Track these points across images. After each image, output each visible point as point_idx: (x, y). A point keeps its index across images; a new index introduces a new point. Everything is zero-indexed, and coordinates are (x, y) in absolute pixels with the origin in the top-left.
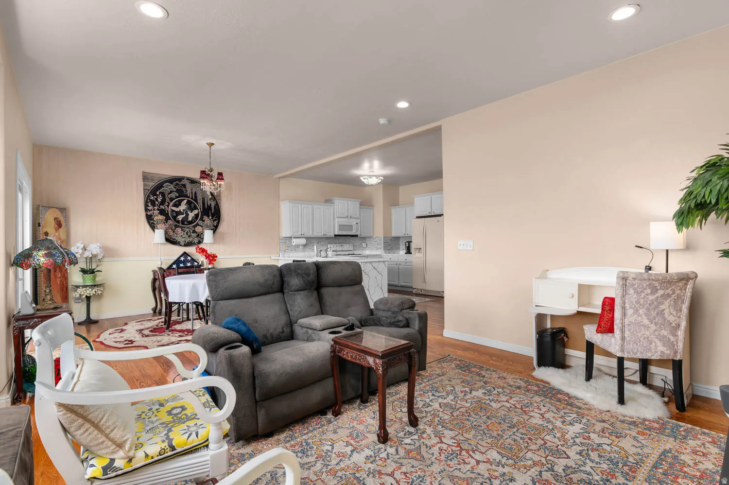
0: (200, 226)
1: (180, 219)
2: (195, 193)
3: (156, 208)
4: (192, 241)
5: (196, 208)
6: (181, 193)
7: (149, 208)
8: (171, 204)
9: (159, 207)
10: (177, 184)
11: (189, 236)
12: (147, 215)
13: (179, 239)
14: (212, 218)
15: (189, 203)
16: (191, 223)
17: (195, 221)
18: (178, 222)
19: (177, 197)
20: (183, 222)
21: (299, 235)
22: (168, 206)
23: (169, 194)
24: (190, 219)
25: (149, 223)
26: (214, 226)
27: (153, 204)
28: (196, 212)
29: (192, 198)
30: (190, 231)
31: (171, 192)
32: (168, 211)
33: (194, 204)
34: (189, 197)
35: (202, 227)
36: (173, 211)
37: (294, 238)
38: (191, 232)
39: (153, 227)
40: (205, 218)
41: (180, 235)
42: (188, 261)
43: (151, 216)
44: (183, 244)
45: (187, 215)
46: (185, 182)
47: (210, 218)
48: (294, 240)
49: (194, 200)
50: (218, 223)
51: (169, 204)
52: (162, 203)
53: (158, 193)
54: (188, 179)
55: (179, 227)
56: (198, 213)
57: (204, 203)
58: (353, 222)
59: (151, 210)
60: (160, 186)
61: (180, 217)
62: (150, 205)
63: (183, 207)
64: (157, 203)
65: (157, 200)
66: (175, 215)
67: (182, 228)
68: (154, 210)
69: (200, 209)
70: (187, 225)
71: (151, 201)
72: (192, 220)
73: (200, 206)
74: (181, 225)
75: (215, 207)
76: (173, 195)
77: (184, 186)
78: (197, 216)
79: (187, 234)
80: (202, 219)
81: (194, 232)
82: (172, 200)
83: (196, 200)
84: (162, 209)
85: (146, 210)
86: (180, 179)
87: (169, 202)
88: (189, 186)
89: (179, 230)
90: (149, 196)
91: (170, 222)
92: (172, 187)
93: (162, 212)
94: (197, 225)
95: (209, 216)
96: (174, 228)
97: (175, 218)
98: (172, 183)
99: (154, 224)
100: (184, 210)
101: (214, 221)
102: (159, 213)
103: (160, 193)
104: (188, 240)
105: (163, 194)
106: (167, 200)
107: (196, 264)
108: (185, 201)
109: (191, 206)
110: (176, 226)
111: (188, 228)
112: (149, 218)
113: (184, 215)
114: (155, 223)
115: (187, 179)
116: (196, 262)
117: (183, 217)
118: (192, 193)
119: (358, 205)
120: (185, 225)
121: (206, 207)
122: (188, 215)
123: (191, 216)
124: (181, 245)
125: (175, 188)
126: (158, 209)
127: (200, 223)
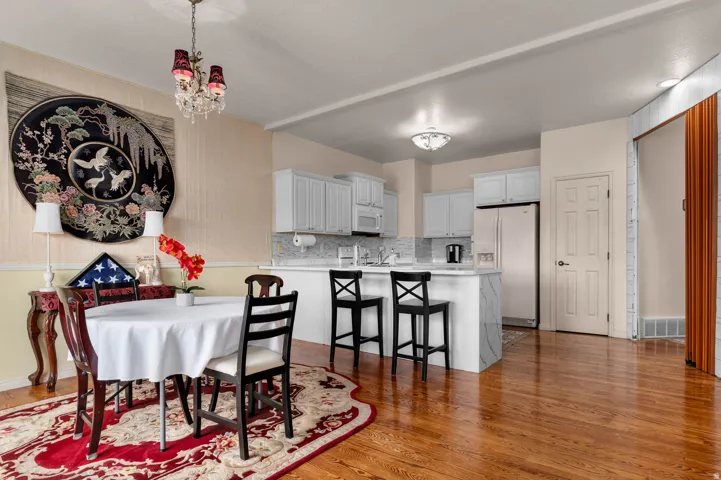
0: (136, 203)
1: (94, 186)
2: (126, 137)
3: (39, 156)
4: (119, 232)
5: (126, 167)
6: (96, 133)
7: (21, 155)
8: (74, 152)
9: (47, 155)
10: (87, 113)
11: (113, 223)
12: (16, 170)
13: (92, 227)
14: (159, 190)
15: (111, 154)
16: (116, 194)
17: (125, 193)
18: (89, 191)
19: (86, 140)
20: (99, 192)
21: (305, 228)
22: (67, 156)
23: (69, 130)
24: (115, 187)
25: (21, 187)
26: (162, 205)
27: (32, 146)
28: (126, 174)
29: (119, 146)
30: (114, 212)
31: (74, 127)
32: (66, 166)
33: (123, 158)
34: (113, 143)
35: (139, 205)
36: (77, 167)
37: (298, 234)
38: (118, 213)
39: (32, 198)
40: (145, 187)
41: (92, 217)
42: (112, 273)
43: (28, 173)
44: (99, 237)
45: (109, 179)
46: (102, 110)
47: (155, 188)
48: (299, 237)
49: (122, 149)
50: (170, 199)
51: (69, 152)
52: (55, 146)
53: (43, 125)
54: (111, 106)
55: (92, 201)
56: (131, 178)
57: (142, 158)
58: (377, 213)
59: (27, 160)
60: (48, 110)
61: (94, 183)
62: (23, 148)
63: (100, 161)
64: (41, 145)
65: (42, 141)
66: (81, 175)
67: (96, 203)
68: (34, 160)
69: (135, 169)
70: (108, 198)
71: (26, 139)
72: (119, 190)
73: (135, 162)
74: (95, 198)
75: (163, 168)
76: (79, 134)
77: (103, 119)
78: (128, 182)
79: (108, 217)
80: (138, 190)
81: (124, 214)
82: (75, 143)
83: (127, 149)
84: (53, 161)
85: (15, 159)
86: (94, 103)
87: (70, 147)
88: (113, 122)
89: (91, 208)
90: (21, 128)
91: (71, 190)
92: (75, 116)
93: (53, 167)
94: (130, 200)
95: (151, 185)
96: (79, 202)
97: (82, 182)
98: (76, 110)
99: (35, 191)
100: (101, 168)
101: (162, 195)
102: (46, 169)
103: (48, 125)
104: (110, 229)
105: (55, 129)
106: (66, 142)
107: (128, 278)
108: (104, 151)
109: (117, 162)
110: (85, 200)
111: (112, 205)
112: (23, 178)
113: (103, 179)
114: (38, 188)
115: (108, 106)
116: (128, 274)
117: (101, 183)
118: (119, 134)
119: (382, 188)
120: (104, 198)
121: (147, 167)
122: (111, 178)
123: (117, 181)
124: (97, 240)
125: (83, 120)
126: (43, 160)
127: (136, 196)
